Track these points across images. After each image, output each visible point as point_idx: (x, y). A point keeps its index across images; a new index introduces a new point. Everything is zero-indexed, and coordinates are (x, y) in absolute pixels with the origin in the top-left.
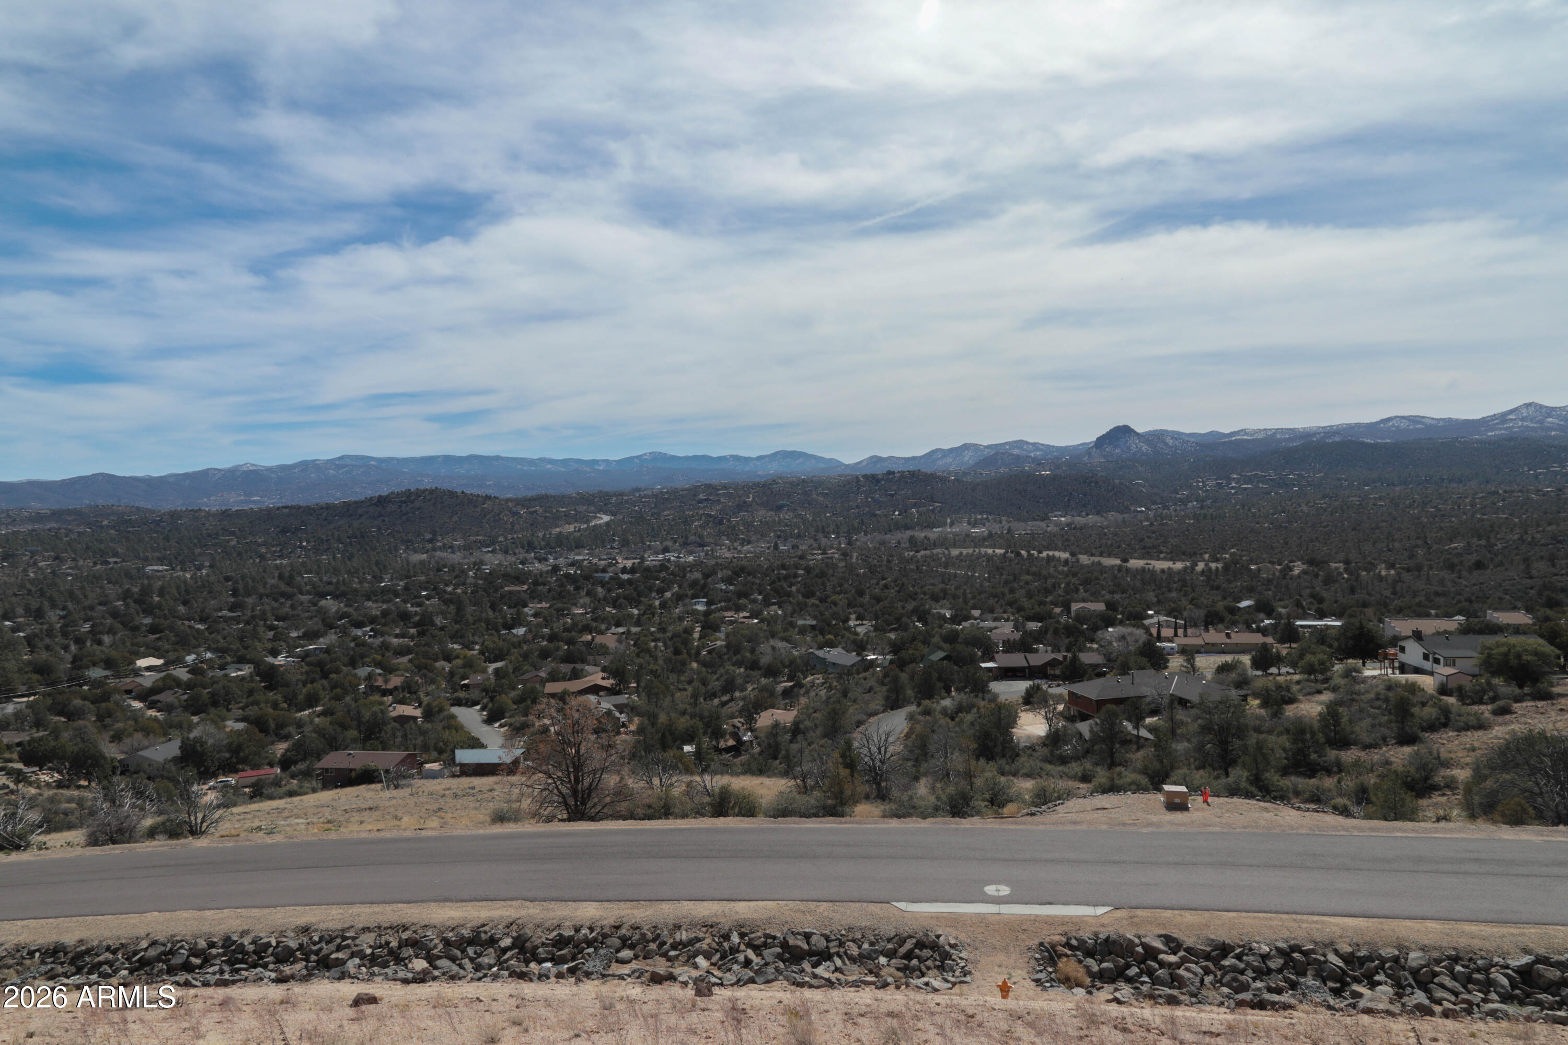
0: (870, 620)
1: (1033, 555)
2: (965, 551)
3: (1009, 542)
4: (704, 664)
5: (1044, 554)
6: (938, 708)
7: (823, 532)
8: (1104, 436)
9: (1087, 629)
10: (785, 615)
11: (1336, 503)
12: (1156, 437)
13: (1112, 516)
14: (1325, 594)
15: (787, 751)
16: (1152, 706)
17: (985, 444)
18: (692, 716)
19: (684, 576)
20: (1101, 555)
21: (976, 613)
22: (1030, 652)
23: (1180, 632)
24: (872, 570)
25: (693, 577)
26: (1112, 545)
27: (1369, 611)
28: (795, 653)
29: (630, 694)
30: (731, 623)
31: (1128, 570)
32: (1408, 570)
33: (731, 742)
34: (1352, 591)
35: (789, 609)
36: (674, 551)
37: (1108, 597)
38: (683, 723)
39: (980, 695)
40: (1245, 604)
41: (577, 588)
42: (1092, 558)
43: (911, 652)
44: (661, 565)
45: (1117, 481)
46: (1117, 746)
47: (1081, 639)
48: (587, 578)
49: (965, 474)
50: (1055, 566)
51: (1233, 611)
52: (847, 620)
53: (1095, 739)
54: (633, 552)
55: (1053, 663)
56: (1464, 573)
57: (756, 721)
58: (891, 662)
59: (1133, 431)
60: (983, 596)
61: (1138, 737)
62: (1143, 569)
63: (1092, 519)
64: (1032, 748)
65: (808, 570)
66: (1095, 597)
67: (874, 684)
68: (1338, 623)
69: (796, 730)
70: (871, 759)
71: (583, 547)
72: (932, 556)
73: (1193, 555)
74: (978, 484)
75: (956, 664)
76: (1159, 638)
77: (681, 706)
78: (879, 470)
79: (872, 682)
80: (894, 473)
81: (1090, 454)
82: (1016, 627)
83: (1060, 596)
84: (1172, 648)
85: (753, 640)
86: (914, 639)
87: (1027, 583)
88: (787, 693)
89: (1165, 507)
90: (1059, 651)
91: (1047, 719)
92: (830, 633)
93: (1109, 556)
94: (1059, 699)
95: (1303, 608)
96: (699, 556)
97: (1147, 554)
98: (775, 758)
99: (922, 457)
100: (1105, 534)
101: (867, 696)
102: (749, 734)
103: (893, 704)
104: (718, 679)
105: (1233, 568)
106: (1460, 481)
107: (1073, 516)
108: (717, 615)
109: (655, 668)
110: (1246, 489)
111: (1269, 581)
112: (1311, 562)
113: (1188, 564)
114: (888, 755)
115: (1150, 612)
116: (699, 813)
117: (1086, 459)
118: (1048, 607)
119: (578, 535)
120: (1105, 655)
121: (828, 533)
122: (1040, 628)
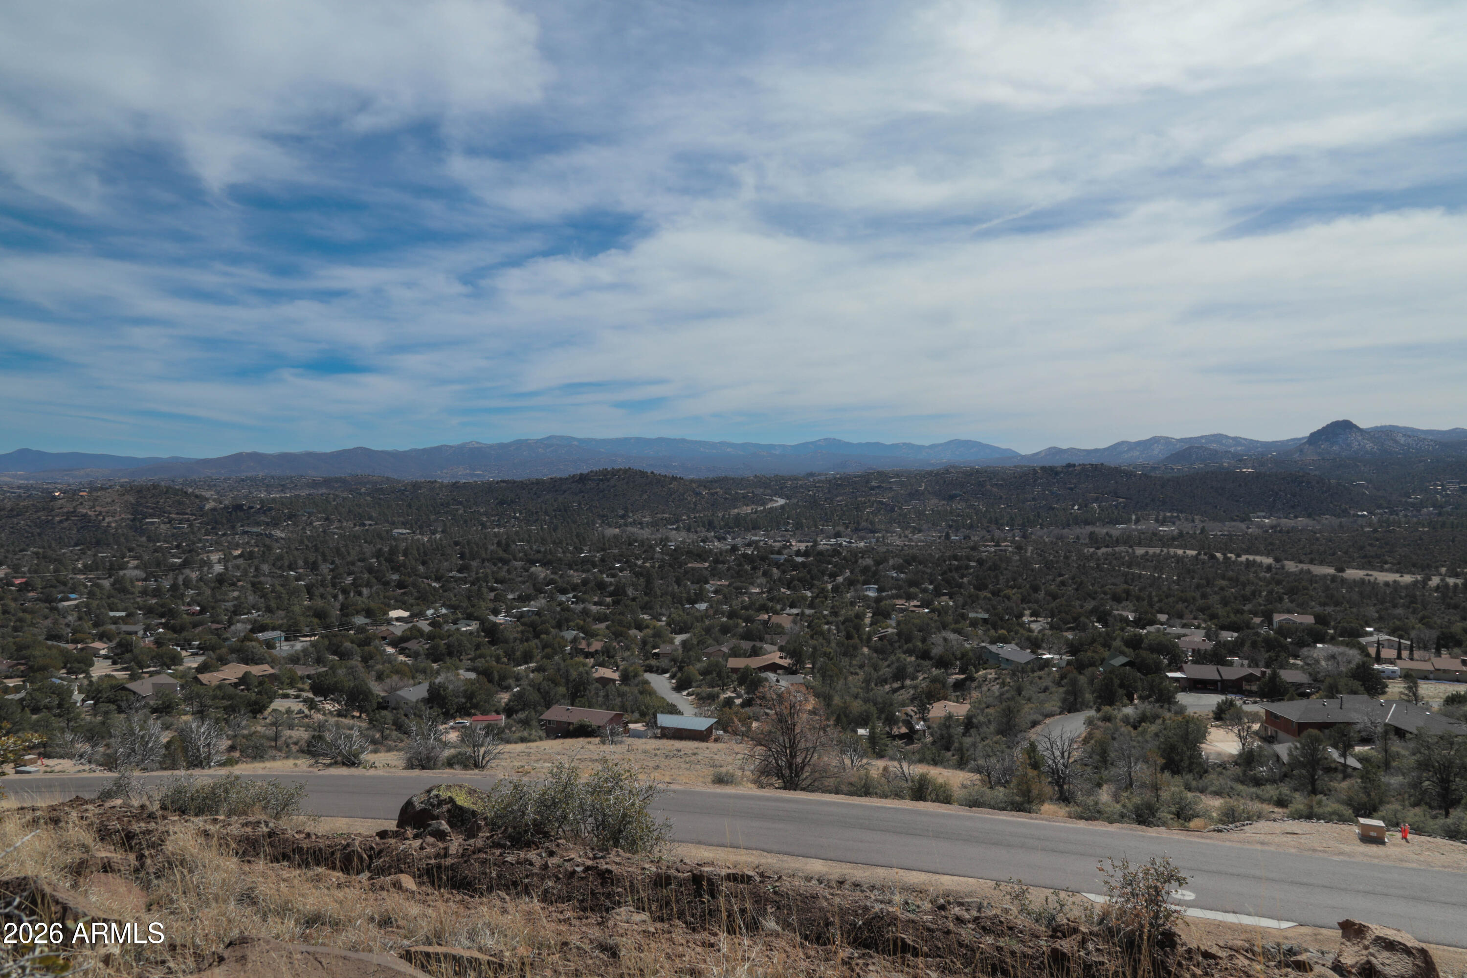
0: (1046, 617)
1: (1230, 558)
2: (1151, 551)
3: (1203, 544)
4: (876, 650)
5: (1243, 558)
6: (1120, 716)
7: (997, 523)
8: (1319, 431)
9: (1291, 643)
10: (956, 607)
12: (1385, 434)
13: (1326, 519)
15: (961, 743)
16: (1364, 734)
17: (1178, 437)
18: (866, 701)
19: (856, 562)
20: (1311, 562)
21: (1163, 617)
22: (1223, 665)
23: (1405, 654)
24: (1049, 566)
25: (864, 563)
26: (1325, 552)
28: (967, 646)
29: (806, 674)
30: (902, 610)
31: (1343, 581)
33: (904, 730)
35: (961, 600)
36: (846, 536)
37: (1318, 609)
38: (857, 706)
39: (1166, 706)
41: (754, 569)
42: (1301, 566)
43: (1089, 654)
44: (834, 550)
45: (1333, 481)
46: (1321, 772)
47: (1283, 655)
48: (763, 559)
49: (1154, 468)
50: (1255, 572)
52: (1021, 615)
53: (1295, 763)
54: (806, 535)
55: (1250, 678)
57: (929, 711)
58: (1069, 663)
59: (1356, 426)
60: (1171, 600)
61: (1345, 765)
62: (1362, 581)
63: (1302, 522)
64: (1223, 766)
65: (981, 562)
66: (1303, 608)
67: (1050, 684)
69: (969, 724)
70: (1054, 762)
71: (759, 528)
72: (1114, 554)
73: (1425, 568)
74: (1168, 480)
75: (1139, 671)
76: (1378, 659)
77: (854, 690)
78: (1059, 462)
79: (1047, 682)
80: (1074, 465)
81: (1301, 451)
82: (1208, 636)
83: (1260, 605)
84: (1393, 672)
85: (925, 630)
86: (1093, 641)
87: (1222, 589)
88: (958, 686)
89: (1393, 512)
90: (1257, 666)
91: (1240, 737)
92: (1002, 628)
93: (1321, 563)
94: (1254, 718)
96: (870, 543)
97: (1368, 563)
98: (948, 749)
99: (1105, 449)
100: (1317, 539)
101: (1042, 696)
102: (922, 723)
103: (1071, 706)
104: (889, 666)
107: (1280, 518)
108: (888, 602)
109: (828, 650)
113: (1419, 578)
114: (1071, 761)
115: (1369, 629)
116: (898, 795)
117: (1296, 456)
118: (1246, 616)
119: (755, 516)
120: (1310, 674)
121: (1002, 525)
122: (1236, 638)
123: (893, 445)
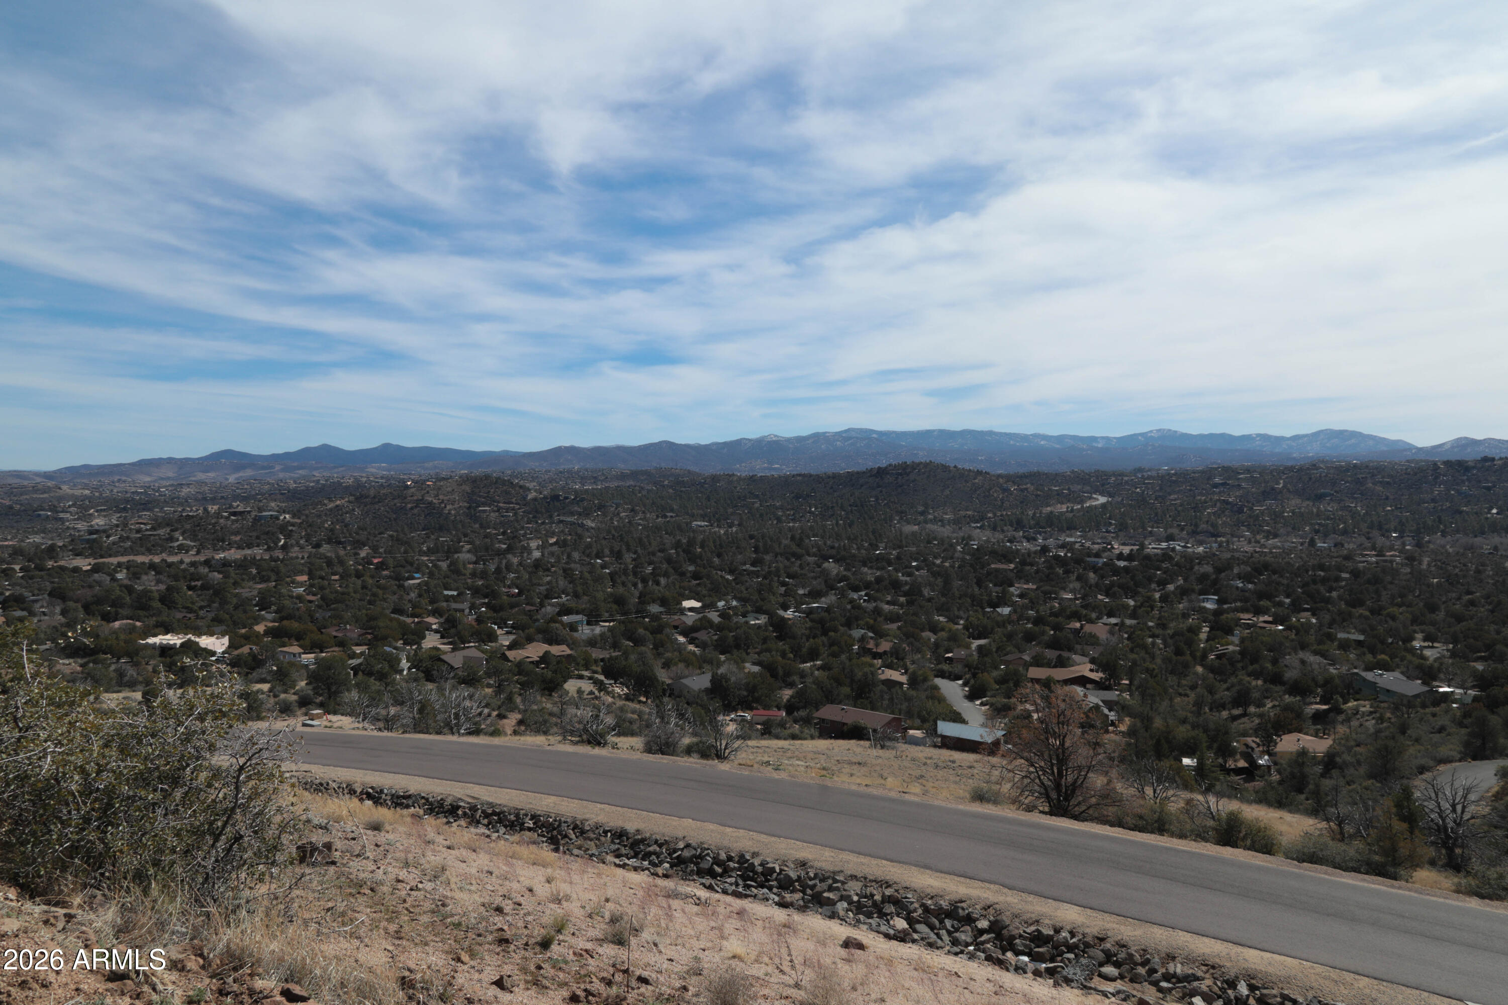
0: (1446, 642)
4: (1211, 669)
7: (1380, 528)
10: (1321, 625)
15: (1317, 786)
18: (1194, 726)
19: (1192, 568)
24: (1452, 580)
25: (1202, 570)
28: (1334, 671)
29: (1121, 691)
30: (1248, 626)
33: (1242, 764)
35: (1327, 617)
36: (1180, 540)
38: (1182, 732)
41: (1067, 572)
44: (1164, 555)
48: (1078, 561)
52: (1413, 639)
54: (1131, 538)
57: (1276, 744)
58: (1477, 699)
65: (1356, 574)
67: (1447, 722)
69: (1330, 762)
70: (1440, 815)
71: (1076, 529)
77: (1181, 714)
78: (1471, 455)
79: (1444, 720)
85: (1277, 649)
88: (1318, 717)
92: (1383, 652)
96: (1211, 548)
98: (1300, 791)
101: (1436, 736)
102: (1266, 757)
103: (1476, 752)
104: (1228, 689)
108: (1231, 615)
109: (1151, 666)
114: (1466, 815)
116: (1200, 836)
119: (1071, 515)
121: (1389, 531)
123: (1244, 436)
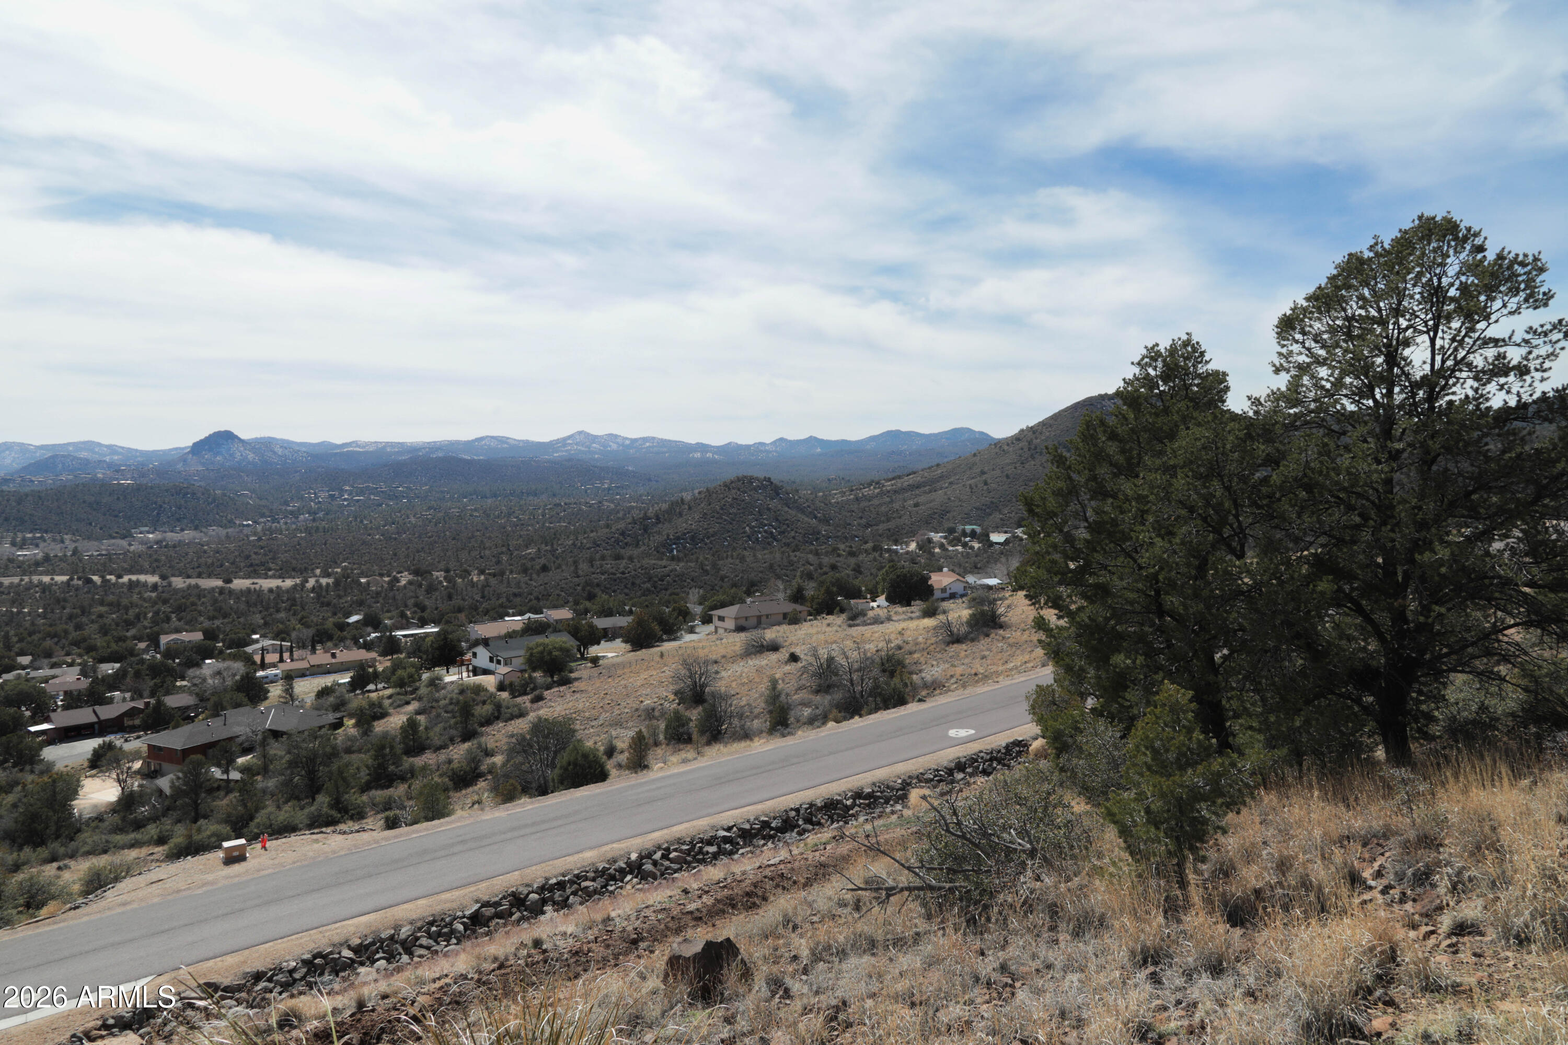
1: (109, 581)
3: (76, 567)
5: (125, 579)
8: (201, 441)
9: (179, 664)
11: (440, 515)
12: (264, 445)
13: (214, 531)
14: (427, 603)
16: (246, 745)
17: (37, 443)
20: (199, 576)
21: (25, 660)
22: (101, 704)
23: (286, 655)
26: (213, 564)
27: (462, 616)
31: (231, 592)
32: (494, 575)
34: (450, 597)
37: (207, 624)
39: (27, 768)
40: (354, 619)
42: (189, 581)
45: (218, 492)
46: (203, 795)
47: (169, 679)
50: (140, 593)
51: (342, 627)
53: (178, 793)
55: (132, 712)
56: (534, 576)
59: (237, 437)
60: (35, 637)
61: (228, 781)
62: (249, 590)
63: (188, 535)
64: (99, 818)
66: (191, 626)
68: (436, 630)
73: (304, 571)
74: (27, 495)
76: (263, 666)
81: (185, 461)
82: (83, 673)
83: (146, 628)
84: (276, 675)
87: (101, 616)
89: (274, 520)
90: (141, 696)
91: (119, 781)
93: (209, 576)
94: (136, 755)
95: (407, 618)
97: (254, 571)
100: (205, 552)
105: (344, 583)
106: (536, 495)
107: (164, 532)
110: (358, 501)
111: (378, 594)
112: (416, 572)
113: (298, 581)
115: (255, 637)
117: (180, 466)
118: (129, 643)
120: (197, 694)
122: (118, 670)
